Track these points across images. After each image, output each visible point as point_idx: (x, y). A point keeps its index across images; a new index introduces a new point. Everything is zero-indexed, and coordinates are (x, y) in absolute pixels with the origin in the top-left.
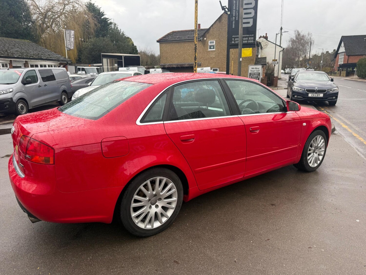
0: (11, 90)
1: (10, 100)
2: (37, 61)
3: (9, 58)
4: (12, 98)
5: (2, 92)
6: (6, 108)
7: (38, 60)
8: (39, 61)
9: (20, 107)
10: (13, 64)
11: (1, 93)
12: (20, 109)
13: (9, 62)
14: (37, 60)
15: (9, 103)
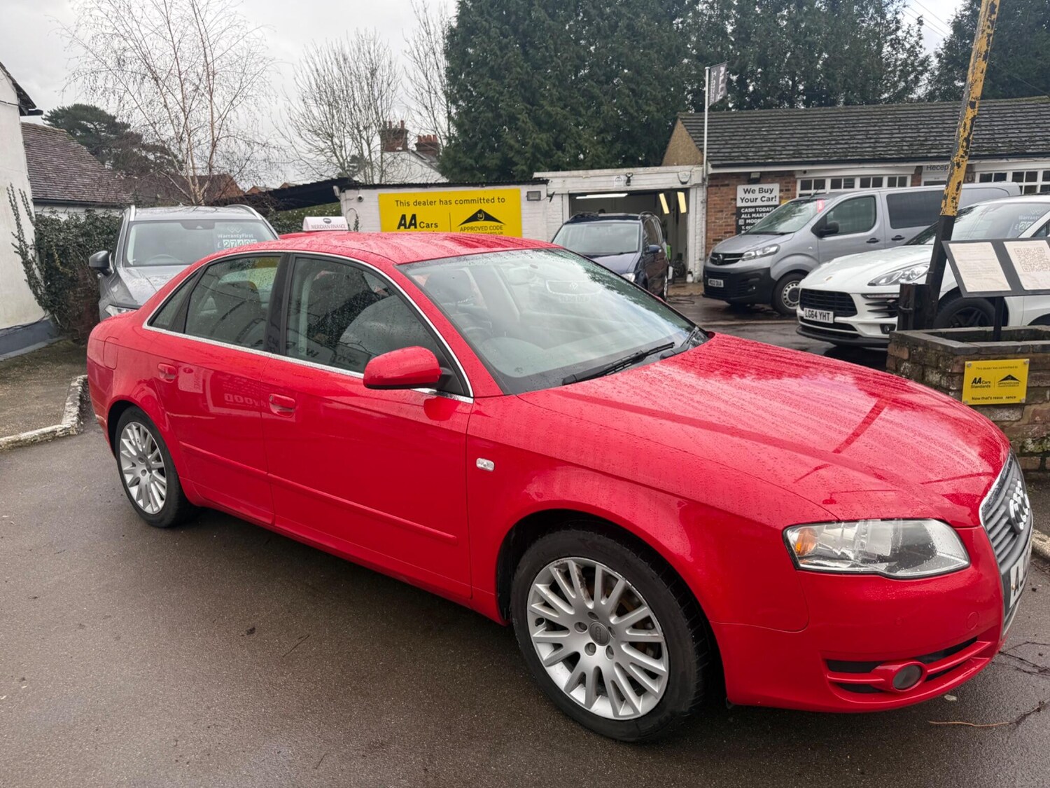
0: (773, 249)
1: (762, 273)
2: (1004, 161)
3: (908, 162)
4: (768, 270)
5: (753, 254)
6: (750, 290)
7: (1007, 158)
8: (1010, 160)
9: (787, 293)
10: (923, 176)
11: (750, 254)
12: (787, 296)
13: (913, 173)
14: (1002, 159)
15: (757, 279)
